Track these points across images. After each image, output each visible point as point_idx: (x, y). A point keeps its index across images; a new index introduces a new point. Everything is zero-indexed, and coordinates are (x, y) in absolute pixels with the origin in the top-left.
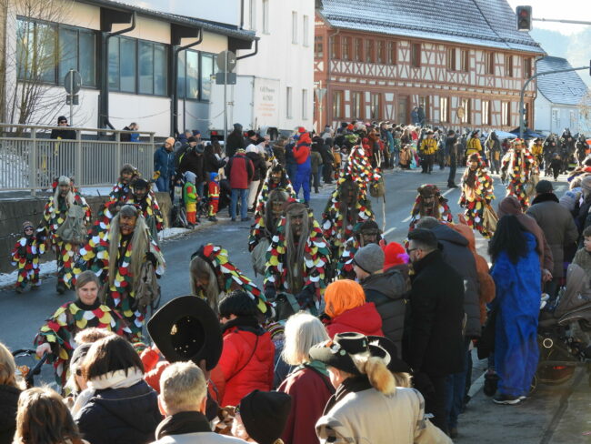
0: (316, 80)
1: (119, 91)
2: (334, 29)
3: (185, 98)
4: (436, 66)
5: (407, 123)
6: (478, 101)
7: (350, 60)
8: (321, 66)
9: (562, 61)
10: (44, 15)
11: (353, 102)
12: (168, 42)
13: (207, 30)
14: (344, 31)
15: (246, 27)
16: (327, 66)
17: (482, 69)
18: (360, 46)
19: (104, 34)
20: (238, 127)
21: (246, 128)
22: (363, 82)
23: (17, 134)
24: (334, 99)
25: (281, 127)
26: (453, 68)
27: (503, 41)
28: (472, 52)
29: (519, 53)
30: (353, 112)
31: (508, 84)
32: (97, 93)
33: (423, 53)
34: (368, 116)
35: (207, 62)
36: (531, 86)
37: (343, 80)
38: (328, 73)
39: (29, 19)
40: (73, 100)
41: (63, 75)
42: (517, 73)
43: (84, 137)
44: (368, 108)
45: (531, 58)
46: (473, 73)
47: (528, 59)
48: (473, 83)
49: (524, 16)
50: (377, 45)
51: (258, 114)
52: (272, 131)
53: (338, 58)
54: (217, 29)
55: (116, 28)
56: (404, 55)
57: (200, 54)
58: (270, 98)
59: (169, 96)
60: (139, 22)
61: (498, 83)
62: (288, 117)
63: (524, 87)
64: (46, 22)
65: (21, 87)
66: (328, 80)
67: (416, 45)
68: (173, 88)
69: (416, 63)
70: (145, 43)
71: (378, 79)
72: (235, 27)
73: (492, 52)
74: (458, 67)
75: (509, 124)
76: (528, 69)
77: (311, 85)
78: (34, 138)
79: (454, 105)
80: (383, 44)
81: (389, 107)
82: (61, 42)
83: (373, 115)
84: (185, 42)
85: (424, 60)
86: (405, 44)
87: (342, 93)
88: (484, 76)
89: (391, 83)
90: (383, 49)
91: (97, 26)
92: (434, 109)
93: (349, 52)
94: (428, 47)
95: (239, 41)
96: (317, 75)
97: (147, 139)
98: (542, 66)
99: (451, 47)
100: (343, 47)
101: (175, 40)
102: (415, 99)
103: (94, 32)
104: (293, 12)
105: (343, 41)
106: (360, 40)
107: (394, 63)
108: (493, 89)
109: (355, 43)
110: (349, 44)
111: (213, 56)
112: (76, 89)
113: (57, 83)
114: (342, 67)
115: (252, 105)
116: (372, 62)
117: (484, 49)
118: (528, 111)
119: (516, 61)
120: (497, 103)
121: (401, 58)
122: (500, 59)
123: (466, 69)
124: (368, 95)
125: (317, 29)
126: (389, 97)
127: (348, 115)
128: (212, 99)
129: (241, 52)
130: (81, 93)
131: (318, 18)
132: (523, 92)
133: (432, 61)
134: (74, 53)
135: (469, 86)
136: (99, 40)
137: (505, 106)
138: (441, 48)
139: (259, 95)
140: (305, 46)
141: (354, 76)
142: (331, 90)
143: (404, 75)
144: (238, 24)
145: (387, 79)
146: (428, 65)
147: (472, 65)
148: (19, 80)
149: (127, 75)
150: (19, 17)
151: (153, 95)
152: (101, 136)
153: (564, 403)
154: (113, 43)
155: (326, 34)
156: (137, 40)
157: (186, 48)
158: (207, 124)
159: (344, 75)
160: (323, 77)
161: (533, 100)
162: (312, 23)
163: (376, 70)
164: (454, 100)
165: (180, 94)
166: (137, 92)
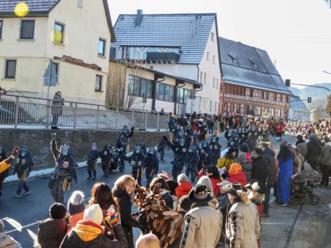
0: (220, 99)
1: (159, 99)
2: (226, 83)
3: (179, 103)
4: (258, 97)
5: (248, 114)
6: (271, 109)
7: (230, 93)
8: (221, 95)
9: (298, 97)
10: (137, 75)
11: (230, 107)
12: (175, 85)
13: (187, 82)
14: (229, 84)
15: (199, 82)
16: (223, 95)
17: (272, 99)
18: (234, 90)
19: (155, 82)
20: (195, 113)
21: (197, 113)
22: (234, 100)
23: (127, 111)
24: (225, 105)
25: (208, 114)
26: (263, 98)
27: (280, 90)
28: (269, 93)
29: (285, 94)
30: (231, 110)
31: (281, 104)
32: (152, 100)
33: (254, 93)
34: (235, 111)
35: (186, 92)
36: (288, 105)
37: (228, 100)
38: (223, 97)
39: (133, 76)
40: (145, 101)
41: (142, 93)
42: (284, 100)
43: (148, 113)
44: (235, 109)
45: (289, 96)
46: (269, 100)
47: (287, 96)
48: (269, 103)
49: (288, 83)
50: (239, 89)
51: (201, 109)
52: (206, 115)
53: (227, 93)
54: (190, 82)
55: (159, 80)
56: (248, 93)
57: (184, 89)
58: (206, 104)
59: (174, 102)
60: (166, 78)
61: (278, 103)
62: (211, 110)
63: (286, 105)
64: (138, 77)
65: (129, 96)
66: (223, 100)
67: (252, 90)
68: (175, 99)
69: (251, 95)
70: (168, 85)
71: (239, 100)
72: (195, 81)
73: (276, 93)
74: (265, 97)
75: (280, 117)
76: (287, 99)
77: (218, 101)
78: (133, 113)
79: (263, 110)
80: (241, 88)
81: (242, 109)
82: (142, 84)
83: (237, 111)
84: (180, 85)
85: (254, 95)
86: (248, 89)
87: (227, 104)
88: (273, 101)
89: (243, 102)
90: (241, 91)
91: (153, 79)
92: (256, 110)
93: (230, 91)
94: (256, 91)
95: (197, 86)
96: (220, 97)
97: (168, 115)
98: (292, 99)
99: (263, 91)
100: (228, 90)
101: (177, 84)
102: (251, 107)
103: (152, 80)
104: (214, 78)
105: (229, 87)
106: (234, 88)
107: (245, 95)
108: (276, 105)
109: (232, 88)
110: (230, 89)
111: (188, 90)
112: (146, 98)
113: (140, 96)
114: (228, 95)
115: (200, 106)
116: (238, 94)
117: (274, 92)
118: (287, 112)
119: (284, 96)
120: (277, 110)
121: (247, 94)
122: (278, 96)
123: (268, 98)
124: (235, 105)
125: (221, 83)
126: (242, 106)
127: (229, 110)
128: (187, 103)
129: (197, 89)
130: (147, 99)
131: (221, 80)
132: (285, 106)
133: (257, 95)
134: (146, 87)
135: (268, 104)
136: (153, 83)
137: (279, 111)
138: (260, 91)
139: (202, 103)
140: (217, 88)
141: (231, 99)
142: (224, 102)
143: (247, 99)
144: (196, 80)
145: (242, 100)
146: (255, 96)
147: (269, 97)
148: (128, 95)
149: (161, 94)
150: (130, 75)
151: (169, 101)
152: (152, 113)
153: (302, 207)
154: (158, 84)
155: (223, 85)
156: (165, 84)
157: (180, 87)
158: (186, 111)
159: (228, 98)
160: (222, 98)
161: (288, 109)
162: (219, 81)
163: (239, 97)
164: (263, 108)
165: (177, 101)
166: (164, 100)
